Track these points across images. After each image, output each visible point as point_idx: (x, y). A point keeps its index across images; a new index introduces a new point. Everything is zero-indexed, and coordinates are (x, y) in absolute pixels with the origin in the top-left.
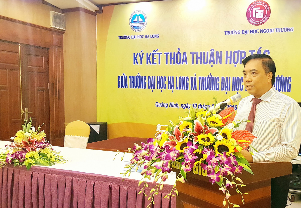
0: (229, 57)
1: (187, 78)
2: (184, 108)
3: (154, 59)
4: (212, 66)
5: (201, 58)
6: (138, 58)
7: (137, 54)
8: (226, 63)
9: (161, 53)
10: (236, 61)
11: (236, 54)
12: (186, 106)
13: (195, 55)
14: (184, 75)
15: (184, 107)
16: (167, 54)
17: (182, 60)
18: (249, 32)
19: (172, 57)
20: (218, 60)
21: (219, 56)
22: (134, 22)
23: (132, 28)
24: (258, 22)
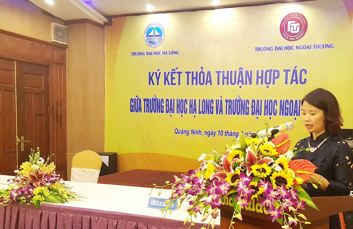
0: (260, 77)
1: (212, 101)
2: (209, 136)
3: (173, 78)
4: (240, 87)
5: (227, 78)
6: (154, 78)
7: (154, 73)
8: (257, 84)
9: (181, 73)
10: (268, 81)
11: (268, 73)
12: (211, 133)
13: (221, 75)
14: (208, 97)
15: (209, 134)
16: (188, 73)
17: (205, 80)
18: (283, 48)
19: (195, 76)
20: (248, 80)
21: (249, 76)
22: (150, 36)
23: (147, 43)
24: (293, 37)
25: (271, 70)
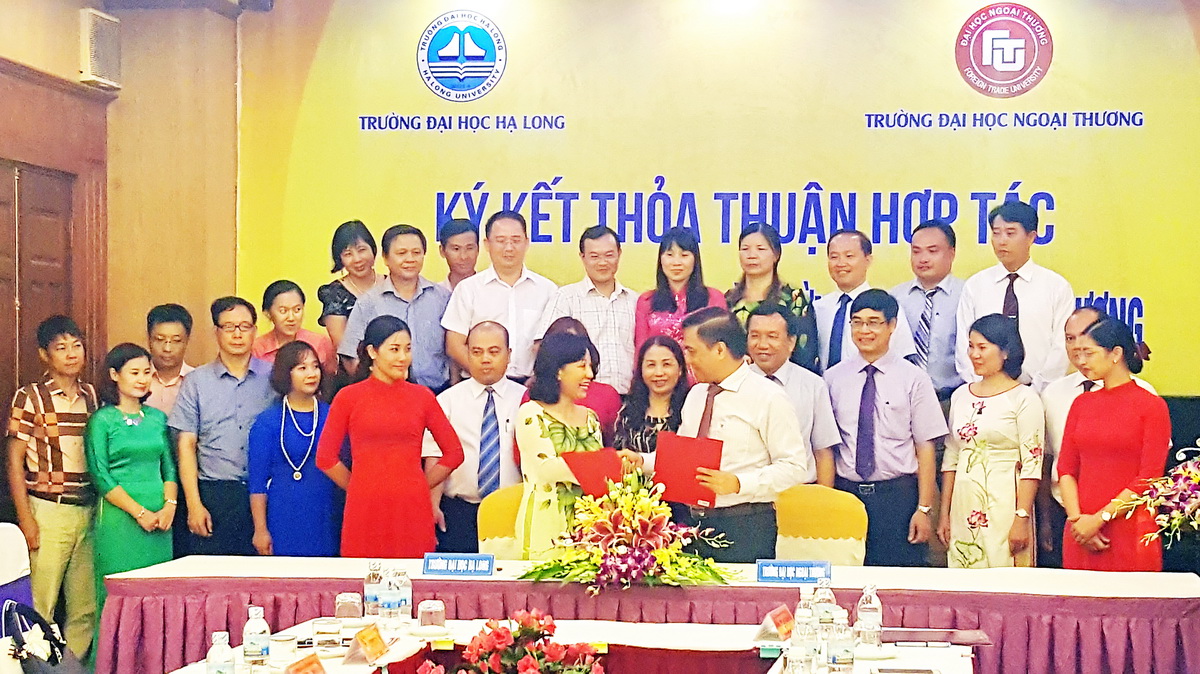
0: (885, 218)
3: (538, 217)
4: (812, 251)
7: (457, 196)
9: (575, 196)
11: (916, 204)
16: (602, 198)
17: (674, 224)
18: (969, 120)
19: (630, 210)
20: (840, 226)
21: (843, 211)
22: (442, 58)
23: (429, 83)
24: (1003, 85)
25: (928, 192)
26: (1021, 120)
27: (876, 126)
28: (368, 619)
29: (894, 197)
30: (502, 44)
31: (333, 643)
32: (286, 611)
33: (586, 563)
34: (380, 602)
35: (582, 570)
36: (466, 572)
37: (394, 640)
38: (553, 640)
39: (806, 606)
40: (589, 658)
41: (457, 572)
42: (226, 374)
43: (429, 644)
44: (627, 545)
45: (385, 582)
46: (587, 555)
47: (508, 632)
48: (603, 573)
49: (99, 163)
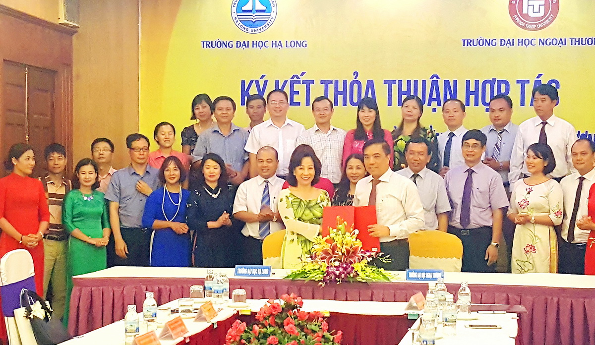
0: (472, 93)
3: (293, 93)
4: (434, 110)
7: (252, 82)
9: (313, 82)
11: (488, 86)
13: (395, 87)
16: (326, 83)
17: (363, 96)
18: (516, 42)
19: (341, 89)
20: (449, 97)
21: (450, 90)
22: (244, 11)
23: (237, 24)
24: (534, 24)
25: (494, 80)
26: (543, 42)
27: (467, 45)
28: (207, 299)
29: (477, 82)
30: (275, 4)
31: (189, 311)
32: (165, 294)
33: (318, 270)
34: (213, 290)
35: (316, 274)
36: (257, 275)
37: (220, 310)
38: (301, 310)
39: (432, 292)
40: (320, 319)
41: (252, 275)
42: (135, 173)
43: (238, 311)
44: (339, 261)
45: (215, 280)
46: (319, 266)
47: (278, 305)
48: (327, 275)
49: (68, 65)
